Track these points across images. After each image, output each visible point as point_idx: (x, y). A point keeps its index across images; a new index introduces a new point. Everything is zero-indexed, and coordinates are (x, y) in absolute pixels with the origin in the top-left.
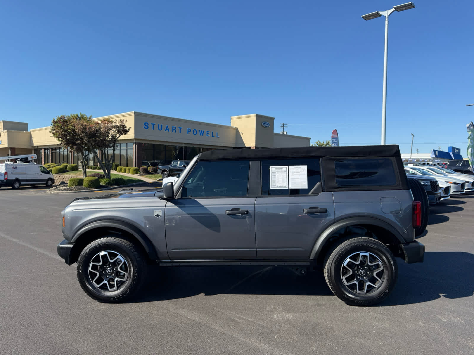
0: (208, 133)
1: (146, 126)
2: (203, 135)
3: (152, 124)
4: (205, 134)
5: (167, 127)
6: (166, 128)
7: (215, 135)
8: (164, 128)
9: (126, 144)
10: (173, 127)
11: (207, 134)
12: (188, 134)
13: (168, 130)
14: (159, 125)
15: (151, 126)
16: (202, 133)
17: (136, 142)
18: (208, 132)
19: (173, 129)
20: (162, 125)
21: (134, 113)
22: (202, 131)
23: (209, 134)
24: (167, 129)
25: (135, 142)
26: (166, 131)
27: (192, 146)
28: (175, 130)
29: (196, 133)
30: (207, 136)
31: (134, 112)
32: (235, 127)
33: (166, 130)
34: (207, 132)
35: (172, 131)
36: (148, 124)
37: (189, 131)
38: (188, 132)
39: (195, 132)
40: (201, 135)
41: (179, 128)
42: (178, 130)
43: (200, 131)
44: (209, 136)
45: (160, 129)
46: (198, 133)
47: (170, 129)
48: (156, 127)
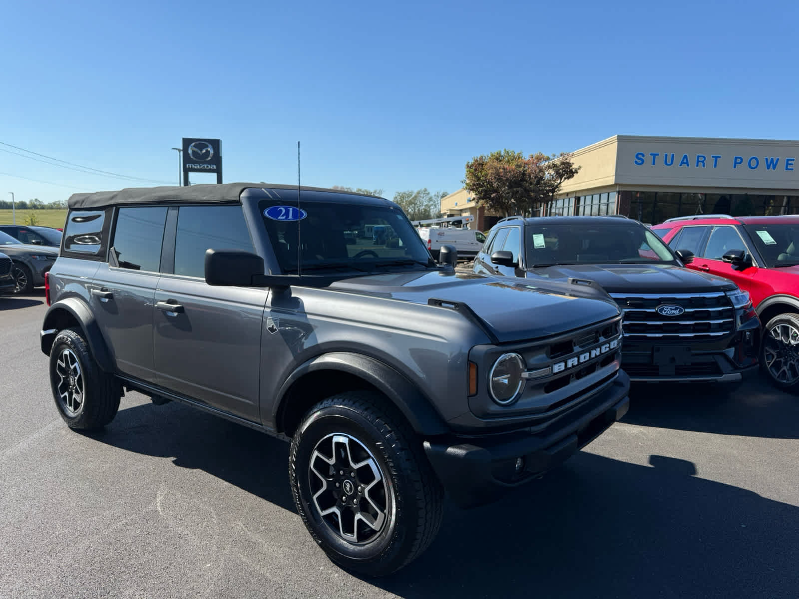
0: (790, 162)
1: (640, 159)
2: (774, 168)
3: (651, 154)
4: (781, 165)
5: (686, 157)
6: (683, 159)
8: (678, 159)
9: (607, 194)
10: (699, 157)
11: (787, 164)
12: (735, 167)
13: (687, 163)
14: (666, 155)
15: (648, 159)
16: (772, 164)
17: (620, 190)
18: (791, 160)
19: (698, 162)
20: (673, 155)
21: (616, 138)
22: (772, 159)
23: (792, 164)
24: (685, 161)
25: (617, 190)
26: (681, 165)
27: (743, 192)
28: (703, 162)
29: (757, 165)
30: (787, 169)
31: (616, 136)
33: (682, 163)
34: (788, 160)
35: (696, 164)
36: (643, 156)
37: (737, 161)
38: (736, 163)
39: (753, 164)
40: (768, 168)
41: (713, 157)
42: (710, 161)
43: (767, 159)
44: (792, 169)
45: (669, 162)
46: (763, 163)
47: (692, 160)
48: (660, 160)
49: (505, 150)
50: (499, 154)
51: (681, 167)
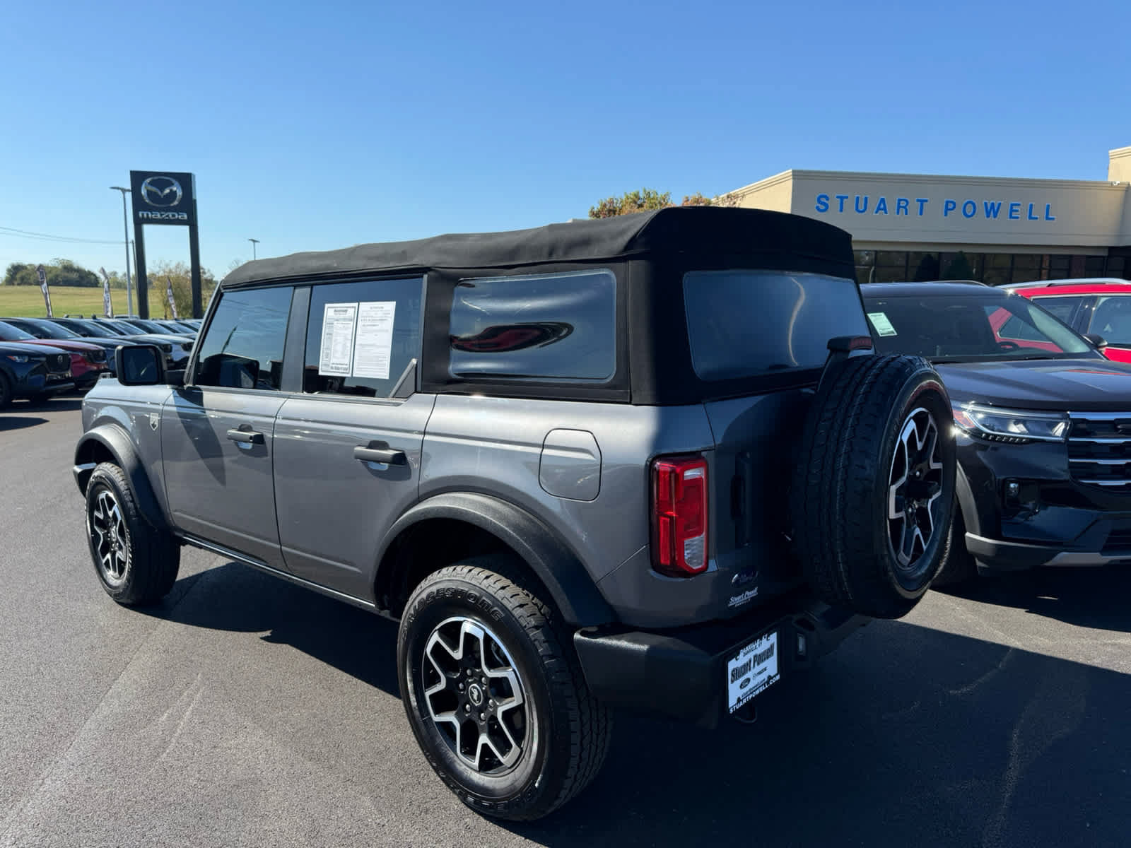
0: (1015, 208)
1: (823, 203)
2: (995, 216)
3: (838, 197)
4: (1004, 211)
5: (883, 201)
6: (880, 205)
7: (1039, 212)
8: (873, 205)
10: (900, 200)
11: (1012, 211)
12: (946, 215)
13: (885, 209)
14: (858, 198)
15: (834, 203)
16: (992, 211)
18: (1016, 205)
19: (899, 207)
20: (866, 199)
21: (791, 174)
22: (993, 204)
23: (1017, 211)
24: (882, 206)
26: (877, 212)
27: (957, 250)
28: (905, 207)
29: (974, 212)
30: (1011, 217)
31: (791, 170)
32: (1118, 182)
33: (879, 209)
34: (1012, 205)
35: (896, 211)
36: (828, 199)
37: (949, 207)
38: (947, 209)
39: (969, 210)
40: (988, 216)
41: (918, 201)
42: (914, 206)
43: (986, 204)
44: (1017, 218)
45: (861, 208)
46: (981, 210)
47: (891, 205)
48: (849, 204)
49: (645, 191)
50: (637, 196)
51: (878, 214)
